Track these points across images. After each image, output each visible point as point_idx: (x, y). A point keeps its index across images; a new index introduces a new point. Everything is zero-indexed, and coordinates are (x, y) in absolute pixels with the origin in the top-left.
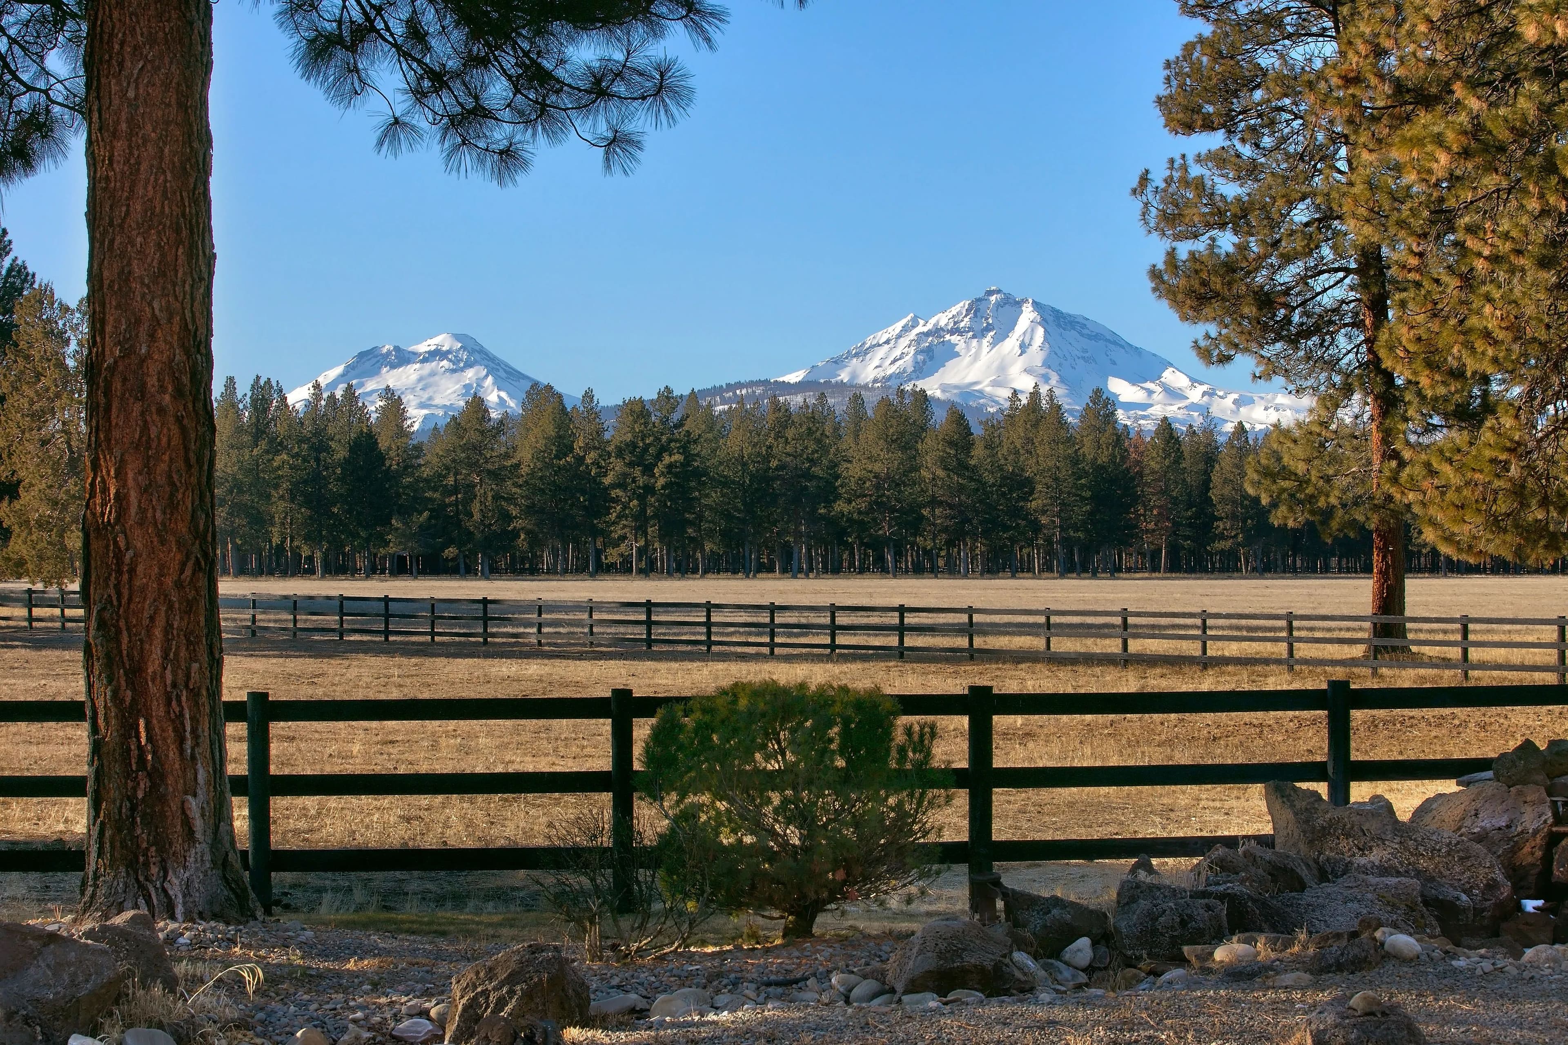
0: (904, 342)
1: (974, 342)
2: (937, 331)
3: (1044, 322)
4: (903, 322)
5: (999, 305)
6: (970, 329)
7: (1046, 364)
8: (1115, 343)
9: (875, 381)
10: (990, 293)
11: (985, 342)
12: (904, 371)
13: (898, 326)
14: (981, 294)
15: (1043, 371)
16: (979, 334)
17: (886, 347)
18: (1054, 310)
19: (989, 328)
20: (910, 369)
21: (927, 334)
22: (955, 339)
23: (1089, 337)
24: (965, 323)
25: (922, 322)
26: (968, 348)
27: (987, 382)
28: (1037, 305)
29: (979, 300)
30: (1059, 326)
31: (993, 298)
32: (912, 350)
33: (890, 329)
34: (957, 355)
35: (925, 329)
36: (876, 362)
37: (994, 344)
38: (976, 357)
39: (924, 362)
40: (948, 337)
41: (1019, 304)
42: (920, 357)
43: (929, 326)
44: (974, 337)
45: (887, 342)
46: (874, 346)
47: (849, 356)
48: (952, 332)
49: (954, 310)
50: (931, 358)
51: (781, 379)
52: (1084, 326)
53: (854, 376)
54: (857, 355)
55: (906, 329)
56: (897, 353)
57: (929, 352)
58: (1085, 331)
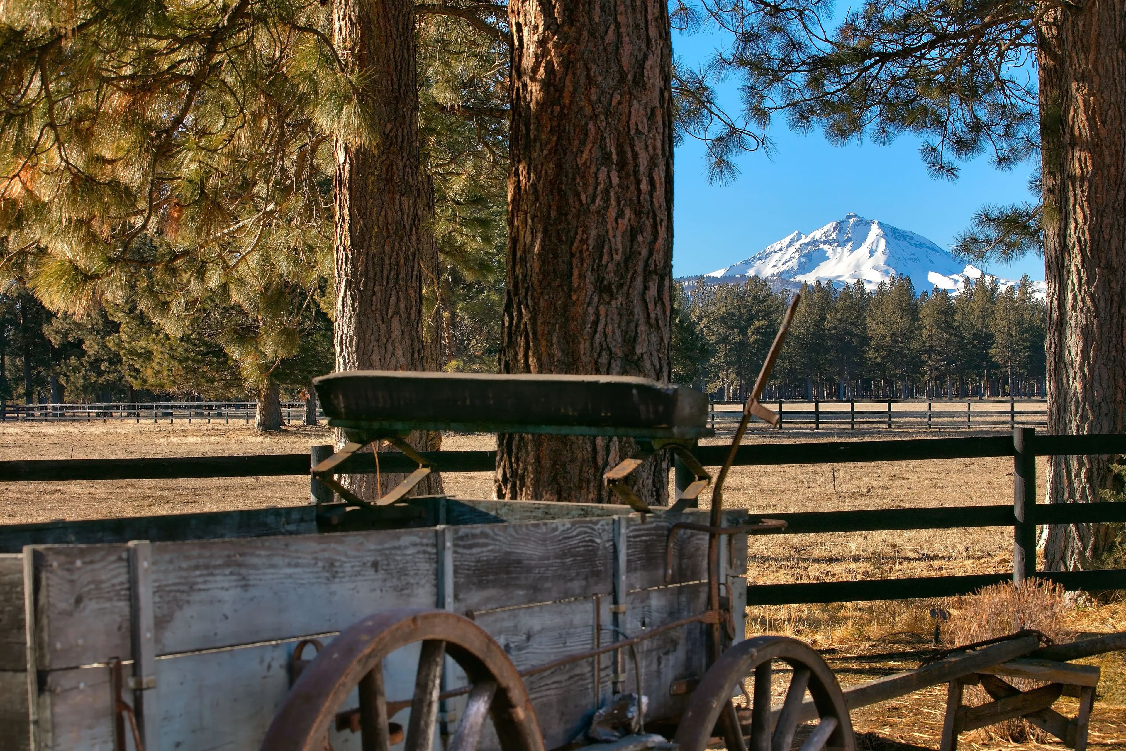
0: (792, 249)
1: (839, 249)
2: (814, 242)
3: (885, 236)
4: (791, 236)
5: (855, 225)
6: (836, 241)
7: (887, 263)
8: (932, 249)
9: (773, 275)
10: (850, 217)
11: (846, 249)
12: (792, 268)
13: (788, 240)
14: (843, 218)
15: (885, 268)
16: (842, 244)
17: (780, 253)
18: (892, 228)
19: (848, 240)
20: (796, 268)
21: (807, 244)
22: (826, 247)
23: (916, 246)
24: (833, 236)
25: (804, 236)
26: (835, 253)
27: (848, 275)
28: (881, 225)
29: (842, 221)
30: (896, 238)
31: (851, 221)
32: (797, 255)
33: (782, 241)
34: (828, 258)
35: (806, 241)
36: (773, 263)
37: (852, 251)
38: (840, 259)
39: (805, 263)
40: (821, 246)
41: (869, 224)
42: (803, 260)
43: (809, 239)
44: (839, 246)
45: (781, 250)
46: (771, 253)
47: (755, 259)
48: (824, 243)
49: (826, 228)
50: (810, 260)
51: (711, 275)
52: (912, 238)
53: (758, 271)
54: (760, 259)
55: (793, 241)
56: (787, 257)
57: (809, 256)
58: (913, 242)
